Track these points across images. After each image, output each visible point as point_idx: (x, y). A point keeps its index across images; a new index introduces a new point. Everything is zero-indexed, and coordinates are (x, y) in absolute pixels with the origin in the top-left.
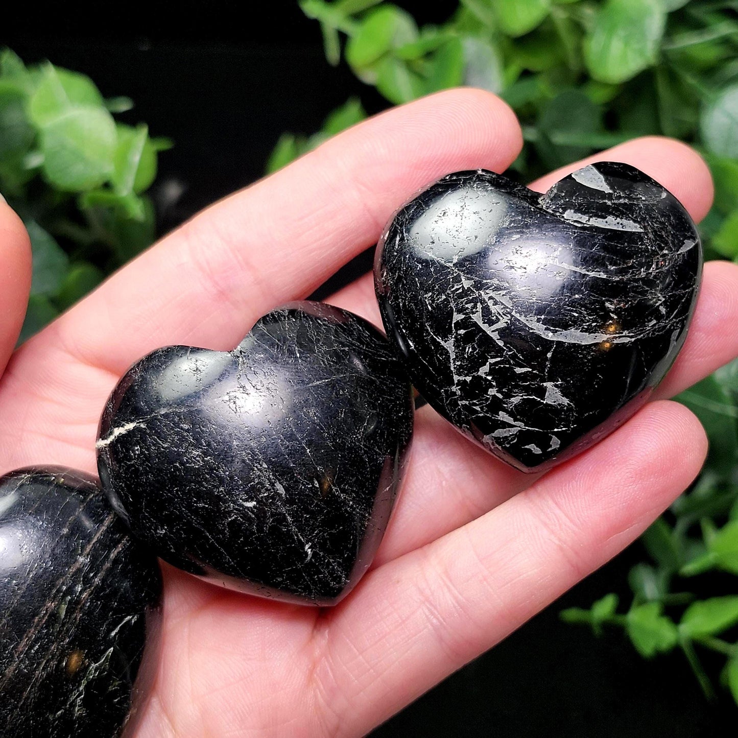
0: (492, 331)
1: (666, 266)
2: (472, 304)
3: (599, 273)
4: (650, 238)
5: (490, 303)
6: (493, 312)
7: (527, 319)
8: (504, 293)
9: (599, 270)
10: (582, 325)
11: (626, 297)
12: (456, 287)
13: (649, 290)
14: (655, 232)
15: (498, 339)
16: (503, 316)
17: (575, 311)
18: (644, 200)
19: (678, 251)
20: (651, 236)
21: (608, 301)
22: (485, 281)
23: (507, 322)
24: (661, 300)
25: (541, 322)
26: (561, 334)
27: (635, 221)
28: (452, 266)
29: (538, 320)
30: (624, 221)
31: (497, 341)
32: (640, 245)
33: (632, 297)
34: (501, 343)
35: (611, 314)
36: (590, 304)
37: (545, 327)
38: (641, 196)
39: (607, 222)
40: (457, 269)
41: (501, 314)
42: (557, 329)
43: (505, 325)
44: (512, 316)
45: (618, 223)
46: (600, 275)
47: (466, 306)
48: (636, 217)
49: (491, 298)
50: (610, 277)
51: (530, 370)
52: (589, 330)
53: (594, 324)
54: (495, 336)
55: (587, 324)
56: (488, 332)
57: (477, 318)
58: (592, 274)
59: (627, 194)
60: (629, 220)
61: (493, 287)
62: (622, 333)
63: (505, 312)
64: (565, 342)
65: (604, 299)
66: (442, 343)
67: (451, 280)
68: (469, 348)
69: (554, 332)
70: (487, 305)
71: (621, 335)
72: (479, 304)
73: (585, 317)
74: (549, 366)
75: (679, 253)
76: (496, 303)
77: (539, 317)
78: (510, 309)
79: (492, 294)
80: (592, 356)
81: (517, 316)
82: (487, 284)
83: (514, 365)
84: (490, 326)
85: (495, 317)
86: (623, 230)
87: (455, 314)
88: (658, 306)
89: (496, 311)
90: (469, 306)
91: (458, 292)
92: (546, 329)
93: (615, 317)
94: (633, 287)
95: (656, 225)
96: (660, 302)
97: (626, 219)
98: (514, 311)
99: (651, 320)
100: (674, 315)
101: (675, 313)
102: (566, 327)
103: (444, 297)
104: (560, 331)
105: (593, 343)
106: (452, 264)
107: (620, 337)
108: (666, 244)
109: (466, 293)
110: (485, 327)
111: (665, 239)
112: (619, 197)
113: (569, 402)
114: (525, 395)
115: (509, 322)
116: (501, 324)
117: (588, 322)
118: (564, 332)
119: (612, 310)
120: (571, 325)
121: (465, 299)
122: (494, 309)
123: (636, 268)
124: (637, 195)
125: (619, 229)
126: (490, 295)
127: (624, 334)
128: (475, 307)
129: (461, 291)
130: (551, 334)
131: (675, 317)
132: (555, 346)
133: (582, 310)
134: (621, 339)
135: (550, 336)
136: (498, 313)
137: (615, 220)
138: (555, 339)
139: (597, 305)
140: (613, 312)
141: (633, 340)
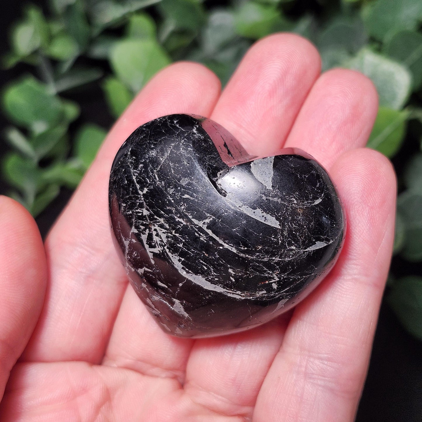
0: (150, 252)
1: (289, 258)
2: (144, 227)
3: (232, 248)
4: (284, 235)
5: (154, 233)
6: (154, 240)
7: (173, 256)
8: (164, 232)
9: (232, 245)
10: (208, 276)
11: (246, 270)
12: (138, 210)
13: (267, 271)
14: (290, 231)
15: (152, 258)
16: (159, 246)
17: (206, 266)
18: (294, 204)
19: (305, 249)
20: (285, 233)
21: (231, 268)
22: (156, 217)
23: (160, 251)
24: (275, 280)
25: (181, 262)
26: (192, 275)
27: (277, 219)
28: (142, 194)
29: (179, 260)
30: (269, 216)
31: (151, 259)
32: (273, 238)
33: (250, 272)
34: (153, 262)
35: (231, 277)
36: (217, 265)
37: (183, 266)
38: (294, 199)
39: (254, 213)
40: (143, 198)
41: (158, 244)
42: (190, 271)
43: (158, 252)
44: (164, 249)
45: (263, 216)
46: (232, 249)
47: (141, 226)
48: (280, 216)
49: (155, 230)
50: (239, 253)
51: (167, 287)
52: (212, 282)
53: (216, 279)
54: (151, 255)
55: (212, 277)
56: (148, 251)
57: (144, 237)
58: (226, 246)
59: (283, 195)
60: (273, 216)
61: (159, 223)
62: (236, 292)
63: (161, 244)
64: (193, 282)
65: (229, 266)
66: (124, 240)
67: (138, 204)
68: (135, 253)
69: (188, 272)
70: (152, 233)
71: (235, 293)
72: (147, 230)
73: (211, 272)
74: (179, 290)
75: (306, 250)
76: (157, 235)
77: (180, 258)
78: (164, 243)
79: (157, 227)
80: (209, 297)
81: (167, 250)
82: (156, 219)
83: (157, 279)
84: (150, 247)
85: (154, 244)
86: (265, 222)
87: (133, 227)
88: (272, 283)
89: (156, 240)
90: (142, 227)
91: (139, 214)
92: (183, 268)
93: (234, 280)
94: (255, 265)
95: (294, 226)
96: (274, 281)
97: (270, 215)
98: (166, 246)
99: (262, 290)
100: (285, 290)
101: (286, 289)
102: (196, 273)
103: (131, 212)
104: (191, 273)
105: (213, 290)
106: (142, 193)
107: (233, 294)
108: (297, 241)
109: (142, 217)
110: (147, 246)
111: (298, 239)
112: (276, 196)
113: (188, 316)
114: (162, 299)
115: (161, 251)
116: (157, 250)
117: (212, 276)
118: (194, 275)
119: (233, 275)
120: (200, 273)
121: (142, 221)
122: (155, 238)
123: (262, 253)
124: (292, 198)
125: (262, 221)
126: (156, 228)
127: (237, 293)
128: (145, 230)
129: (140, 214)
130: (185, 273)
131: (286, 292)
132: (186, 281)
133: (211, 267)
134: (234, 295)
135: (184, 273)
136: (157, 242)
137: (262, 213)
138: (187, 277)
139: (222, 268)
140: (232, 277)
141: (243, 298)
